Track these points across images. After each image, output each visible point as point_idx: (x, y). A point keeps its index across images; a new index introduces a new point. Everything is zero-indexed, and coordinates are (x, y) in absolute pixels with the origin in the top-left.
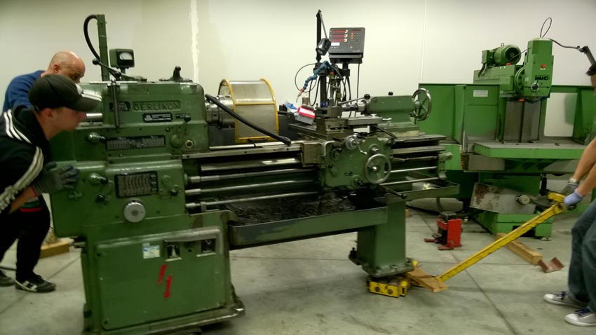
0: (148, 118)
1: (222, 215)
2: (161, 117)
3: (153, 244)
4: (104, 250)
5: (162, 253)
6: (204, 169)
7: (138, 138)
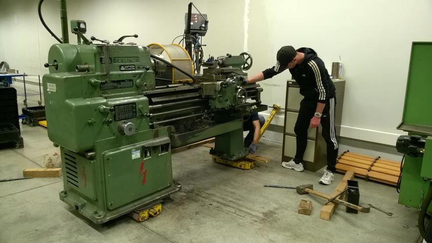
0: (123, 68)
1: (168, 129)
2: (129, 68)
3: (137, 149)
4: (110, 155)
6: (154, 101)
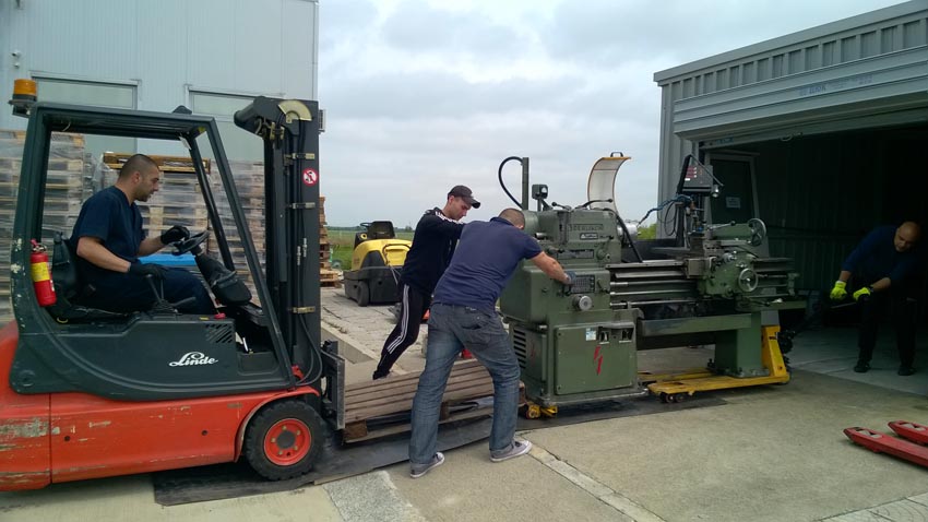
0: (583, 237)
1: (633, 312)
2: (591, 236)
3: (592, 329)
4: (563, 331)
5: (597, 338)
6: (618, 276)
7: (577, 251)
